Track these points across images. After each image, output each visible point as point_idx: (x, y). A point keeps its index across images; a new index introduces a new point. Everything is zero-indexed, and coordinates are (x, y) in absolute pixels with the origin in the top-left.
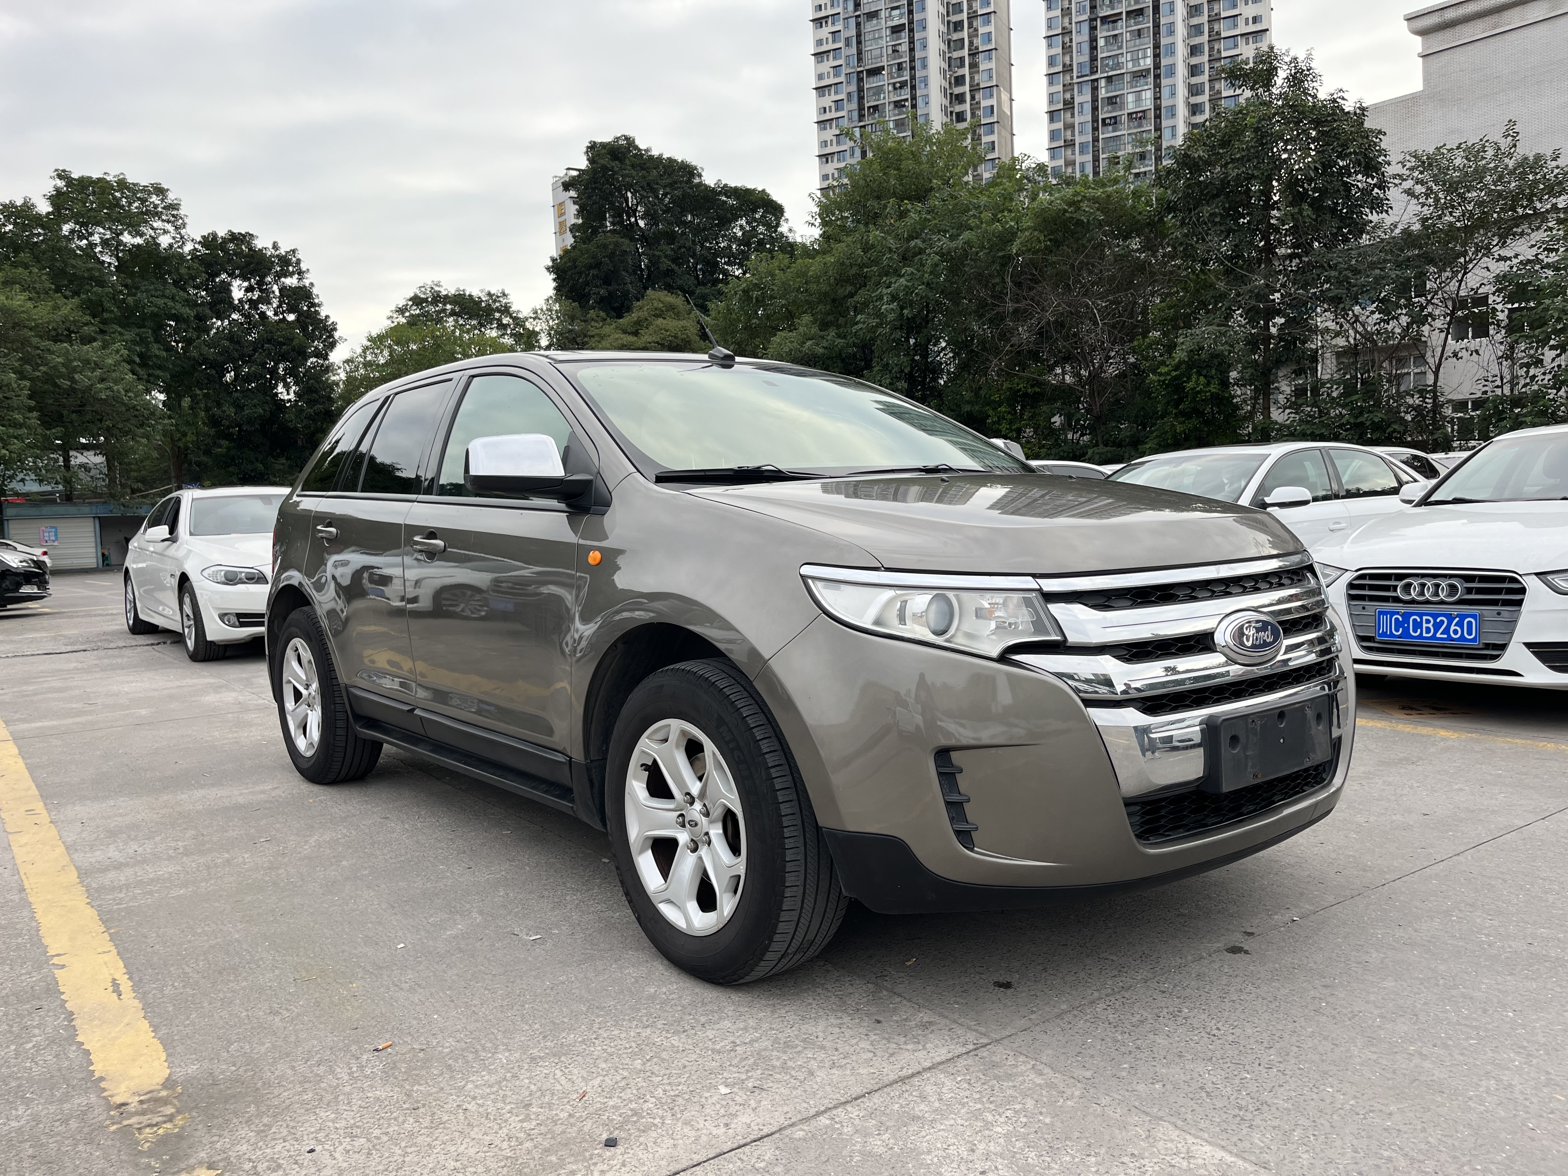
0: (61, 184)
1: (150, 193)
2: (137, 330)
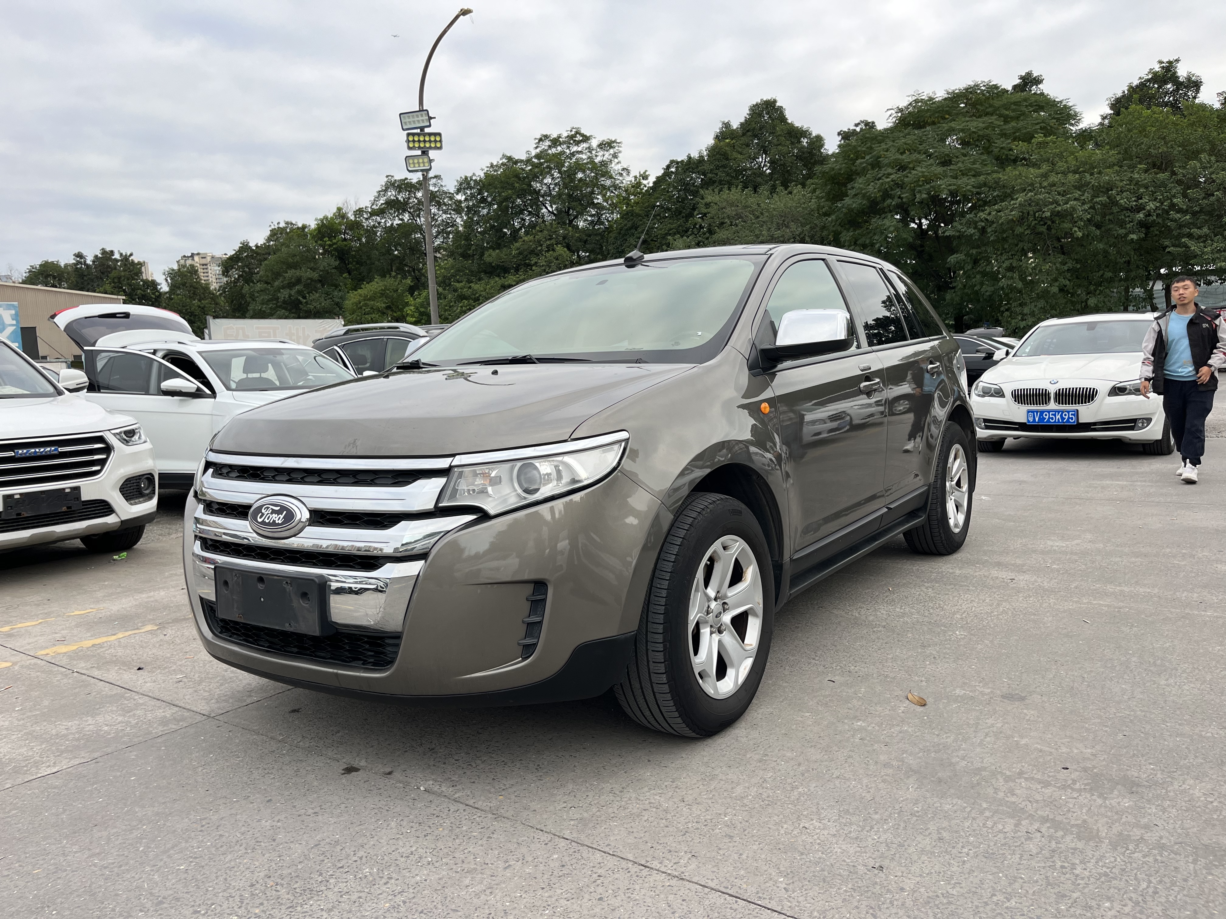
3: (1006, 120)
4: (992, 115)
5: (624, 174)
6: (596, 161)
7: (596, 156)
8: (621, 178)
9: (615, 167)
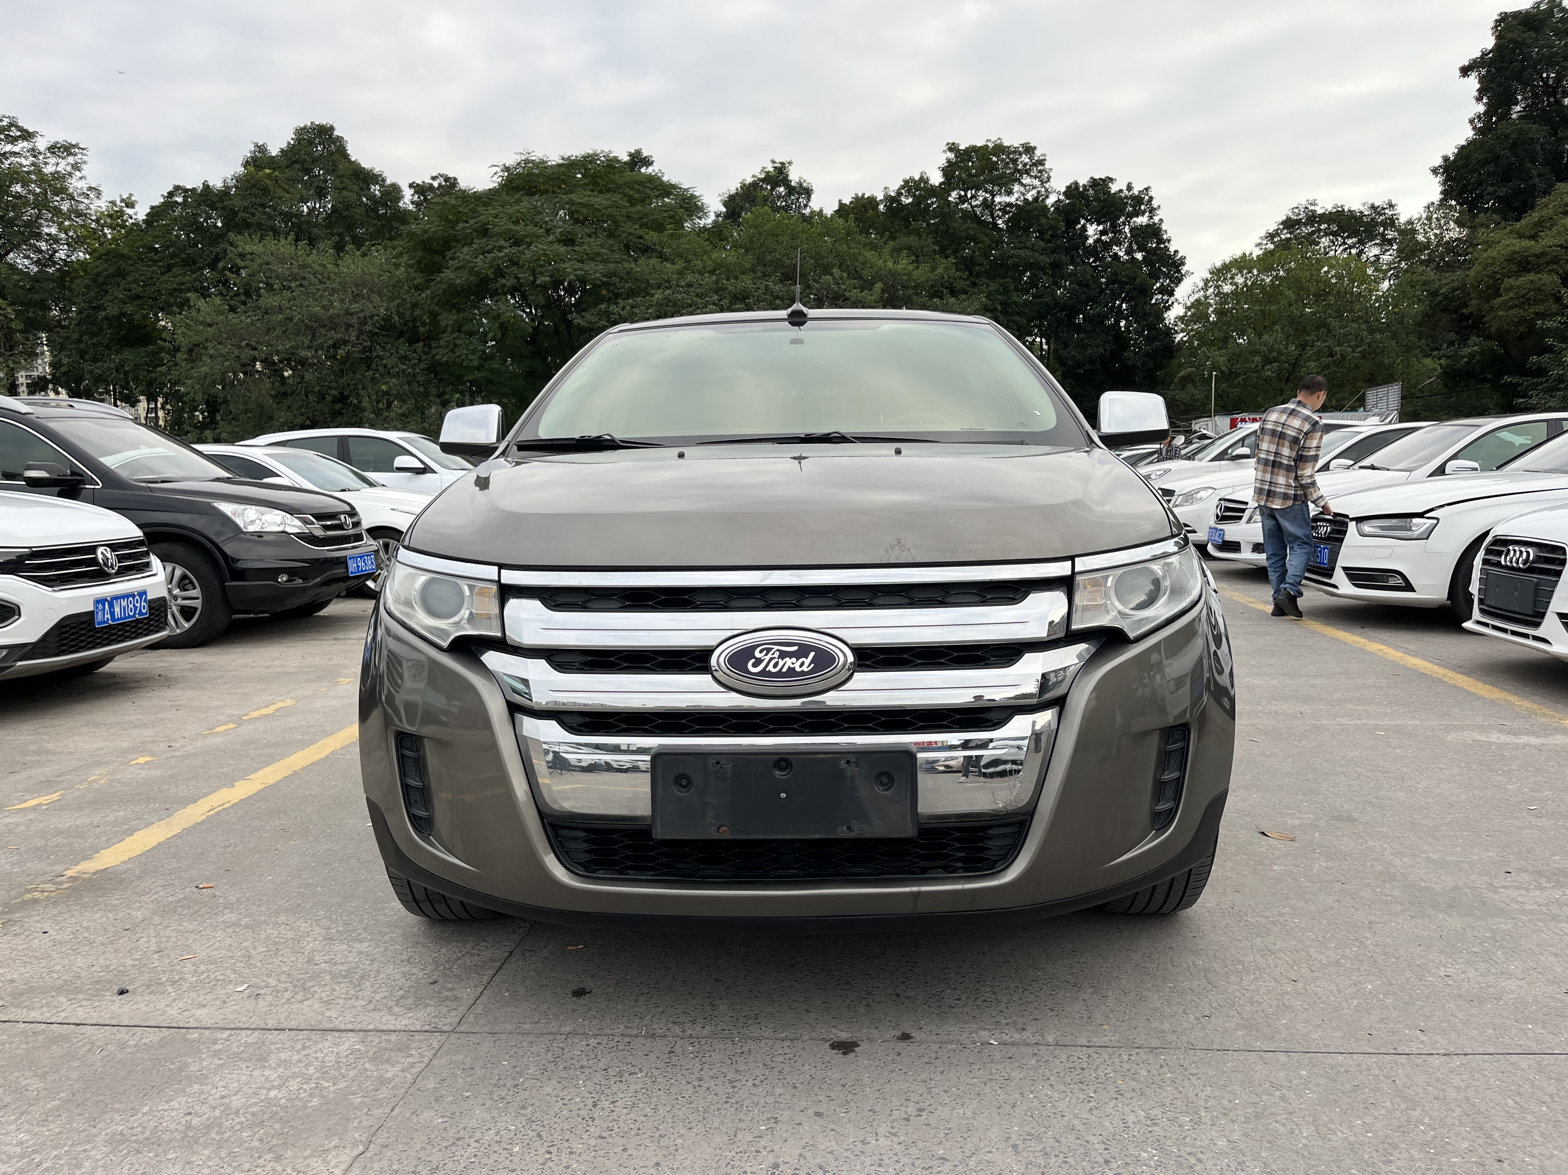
0: (951, 155)
1: (1020, 154)
2: (1001, 281)
3: (632, 202)
4: (614, 192)
5: (91, 196)
6: (45, 170)
7: (46, 163)
8: (86, 201)
9: (75, 184)
